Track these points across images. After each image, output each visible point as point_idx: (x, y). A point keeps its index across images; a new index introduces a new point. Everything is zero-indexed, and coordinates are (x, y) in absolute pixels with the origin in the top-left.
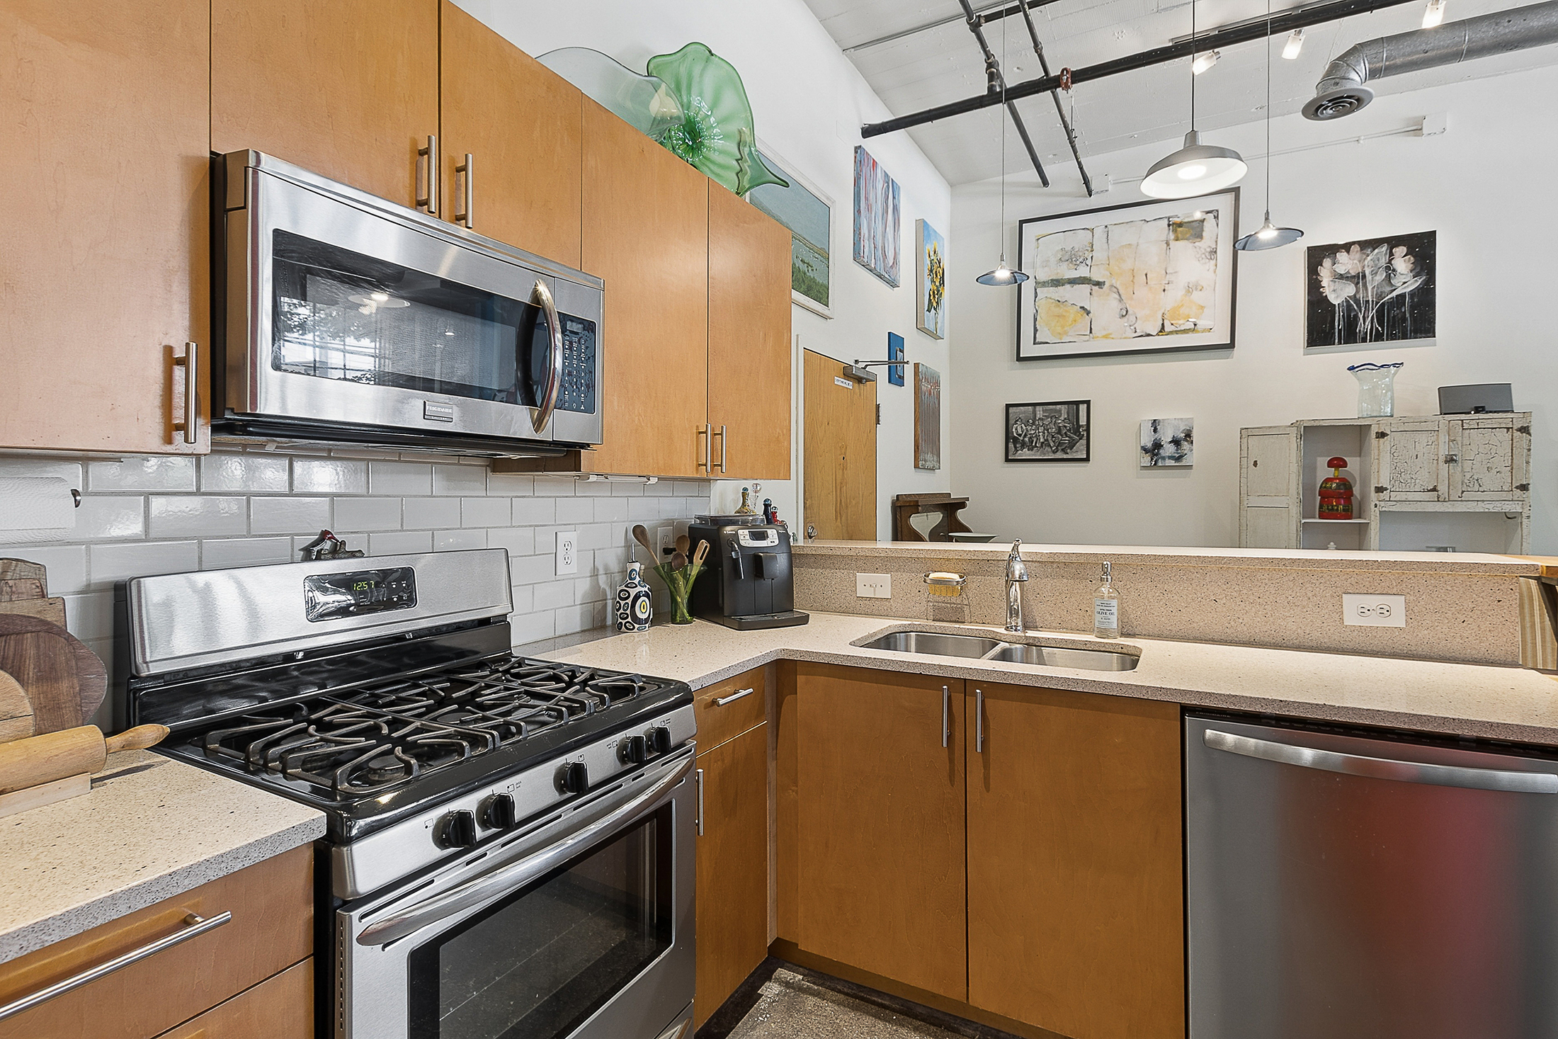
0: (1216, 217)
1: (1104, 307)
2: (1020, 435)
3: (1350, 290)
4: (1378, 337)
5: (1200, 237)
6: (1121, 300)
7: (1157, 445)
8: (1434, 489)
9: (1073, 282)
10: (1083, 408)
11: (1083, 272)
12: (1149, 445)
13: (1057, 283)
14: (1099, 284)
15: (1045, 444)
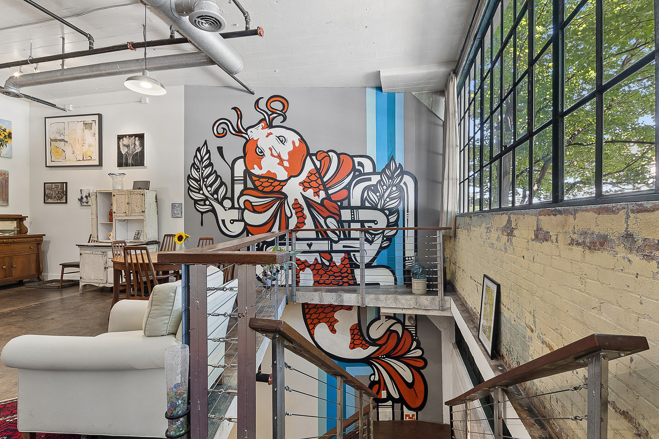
0: (95, 123)
1: (68, 150)
2: (48, 194)
3: (126, 150)
4: (133, 165)
5: (92, 129)
6: (72, 148)
7: (82, 198)
8: (126, 213)
9: (60, 140)
10: (65, 184)
11: (62, 137)
12: (80, 198)
13: (56, 140)
14: (66, 142)
15: (55, 197)
